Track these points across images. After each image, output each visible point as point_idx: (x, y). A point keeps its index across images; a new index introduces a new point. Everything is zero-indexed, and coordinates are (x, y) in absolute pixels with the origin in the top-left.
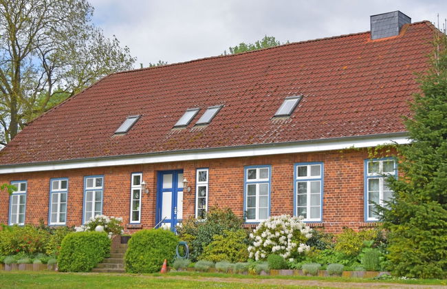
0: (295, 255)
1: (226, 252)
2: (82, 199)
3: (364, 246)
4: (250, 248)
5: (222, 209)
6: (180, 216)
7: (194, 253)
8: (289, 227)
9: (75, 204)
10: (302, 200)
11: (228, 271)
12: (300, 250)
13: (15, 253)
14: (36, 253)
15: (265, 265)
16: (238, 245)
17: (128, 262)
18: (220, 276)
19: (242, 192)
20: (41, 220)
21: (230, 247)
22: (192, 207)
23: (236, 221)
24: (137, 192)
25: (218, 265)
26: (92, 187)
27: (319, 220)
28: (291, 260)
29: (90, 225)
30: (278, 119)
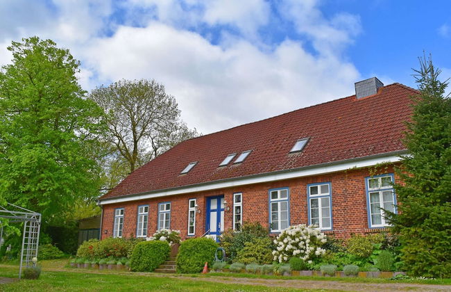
0: (313, 257)
1: (255, 256)
2: (157, 219)
3: (374, 249)
4: (274, 252)
5: (253, 223)
6: (222, 229)
7: (230, 257)
8: (306, 234)
9: (153, 223)
10: (315, 213)
11: (257, 272)
12: (317, 253)
13: (107, 257)
14: (120, 257)
15: (288, 267)
16: (264, 250)
17: (178, 264)
18: (249, 277)
19: (267, 209)
20: (132, 234)
21: (258, 252)
22: (231, 222)
23: (263, 231)
24: (193, 212)
25: (248, 267)
26: (163, 210)
27: (330, 228)
28: (310, 262)
29: (156, 236)
30: (292, 155)
